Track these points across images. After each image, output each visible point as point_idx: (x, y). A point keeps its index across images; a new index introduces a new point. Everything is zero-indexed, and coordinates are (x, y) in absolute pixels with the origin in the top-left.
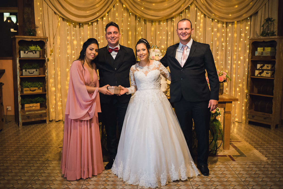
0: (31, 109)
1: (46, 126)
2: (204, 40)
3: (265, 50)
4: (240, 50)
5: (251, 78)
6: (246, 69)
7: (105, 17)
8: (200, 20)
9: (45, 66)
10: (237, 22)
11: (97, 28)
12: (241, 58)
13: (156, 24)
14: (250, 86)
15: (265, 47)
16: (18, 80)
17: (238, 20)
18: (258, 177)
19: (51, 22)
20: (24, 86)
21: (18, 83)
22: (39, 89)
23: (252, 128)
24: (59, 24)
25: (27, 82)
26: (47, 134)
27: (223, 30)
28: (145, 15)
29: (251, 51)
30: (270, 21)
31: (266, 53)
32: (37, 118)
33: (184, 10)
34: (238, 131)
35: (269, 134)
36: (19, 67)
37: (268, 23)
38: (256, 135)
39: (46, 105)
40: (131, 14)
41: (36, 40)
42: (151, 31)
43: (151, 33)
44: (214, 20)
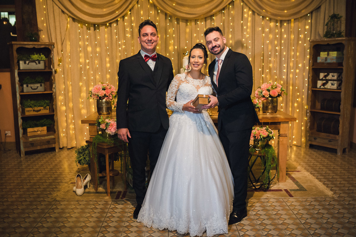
0: (36, 134)
1: (56, 155)
2: (252, 44)
3: (330, 55)
4: (298, 56)
5: (313, 91)
6: (306, 79)
7: (126, 16)
8: (247, 19)
9: (52, 80)
10: (294, 19)
11: (116, 30)
12: (299, 65)
13: (192, 24)
14: (311, 101)
15: (331, 51)
16: (17, 99)
17: (296, 17)
19: (57, 24)
20: (25, 106)
21: (18, 102)
22: (46, 108)
23: (314, 153)
24: (69, 26)
25: (29, 100)
26: (56, 165)
27: (277, 31)
28: (178, 12)
29: (312, 57)
30: (336, 18)
31: (330, 59)
32: (43, 145)
33: (226, 6)
34: (296, 157)
35: (335, 160)
36: (19, 81)
37: (334, 21)
38: (319, 162)
39: (54, 128)
40: (159, 11)
41: (39, 47)
42: (185, 32)
43: (186, 35)
44: (266, 18)
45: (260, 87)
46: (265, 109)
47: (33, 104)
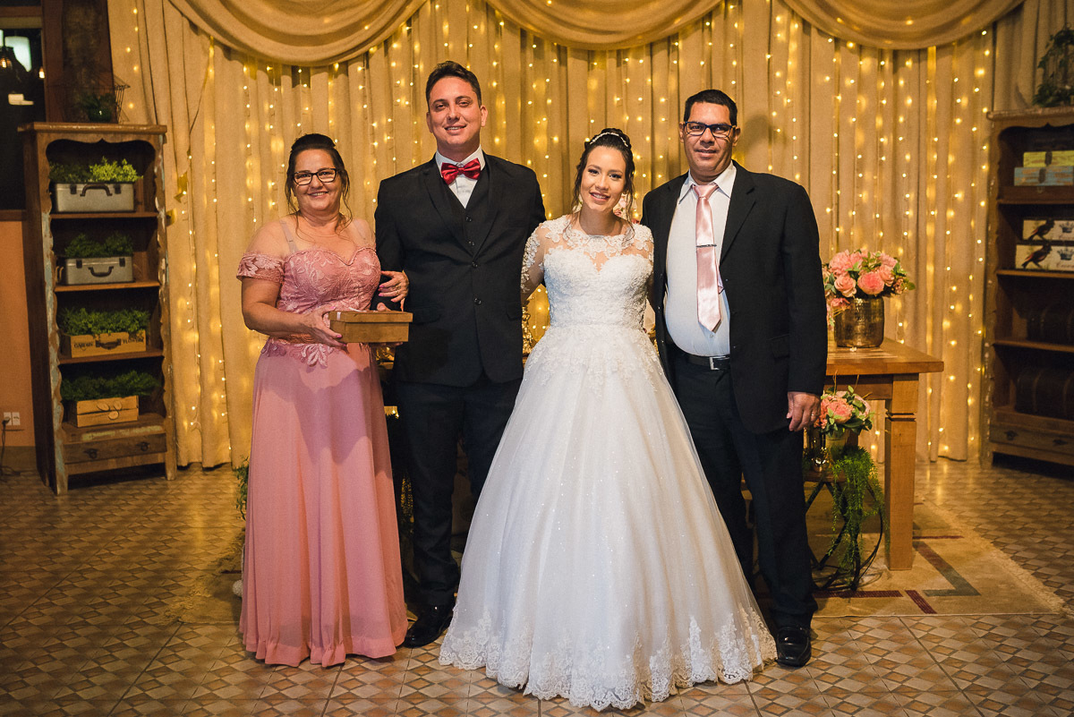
0: (104, 419)
1: (166, 487)
2: (803, 125)
3: (1053, 161)
4: (953, 164)
5: (1000, 277)
6: (979, 242)
7: (396, 39)
8: (786, 46)
9: (158, 245)
10: (938, 48)
11: (364, 85)
12: (956, 196)
13: (607, 66)
14: (995, 311)
15: (1055, 150)
16: (48, 305)
17: (942, 40)
18: (1022, 674)
19: (176, 65)
20: (72, 328)
21: (50, 315)
22: (136, 337)
23: (1007, 481)
24: (211, 71)
25: (83, 310)
26: (170, 519)
27: (883, 84)
28: (561, 27)
29: (996, 168)
31: (1057, 175)
32: (126, 456)
33: (718, 6)
34: (948, 494)
36: (53, 249)
37: (1066, 51)
38: (1023, 510)
39: (163, 403)
40: (502, 24)
41: (118, 140)
42: (586, 91)
43: (586, 99)
44: (845, 42)
45: (828, 265)
46: (843, 333)
47: (96, 324)
